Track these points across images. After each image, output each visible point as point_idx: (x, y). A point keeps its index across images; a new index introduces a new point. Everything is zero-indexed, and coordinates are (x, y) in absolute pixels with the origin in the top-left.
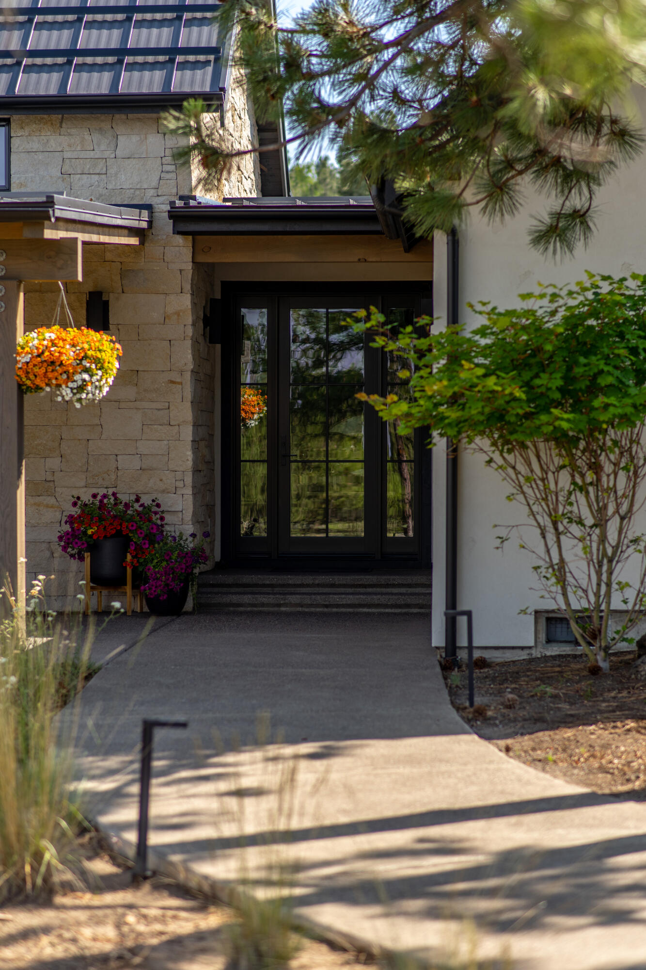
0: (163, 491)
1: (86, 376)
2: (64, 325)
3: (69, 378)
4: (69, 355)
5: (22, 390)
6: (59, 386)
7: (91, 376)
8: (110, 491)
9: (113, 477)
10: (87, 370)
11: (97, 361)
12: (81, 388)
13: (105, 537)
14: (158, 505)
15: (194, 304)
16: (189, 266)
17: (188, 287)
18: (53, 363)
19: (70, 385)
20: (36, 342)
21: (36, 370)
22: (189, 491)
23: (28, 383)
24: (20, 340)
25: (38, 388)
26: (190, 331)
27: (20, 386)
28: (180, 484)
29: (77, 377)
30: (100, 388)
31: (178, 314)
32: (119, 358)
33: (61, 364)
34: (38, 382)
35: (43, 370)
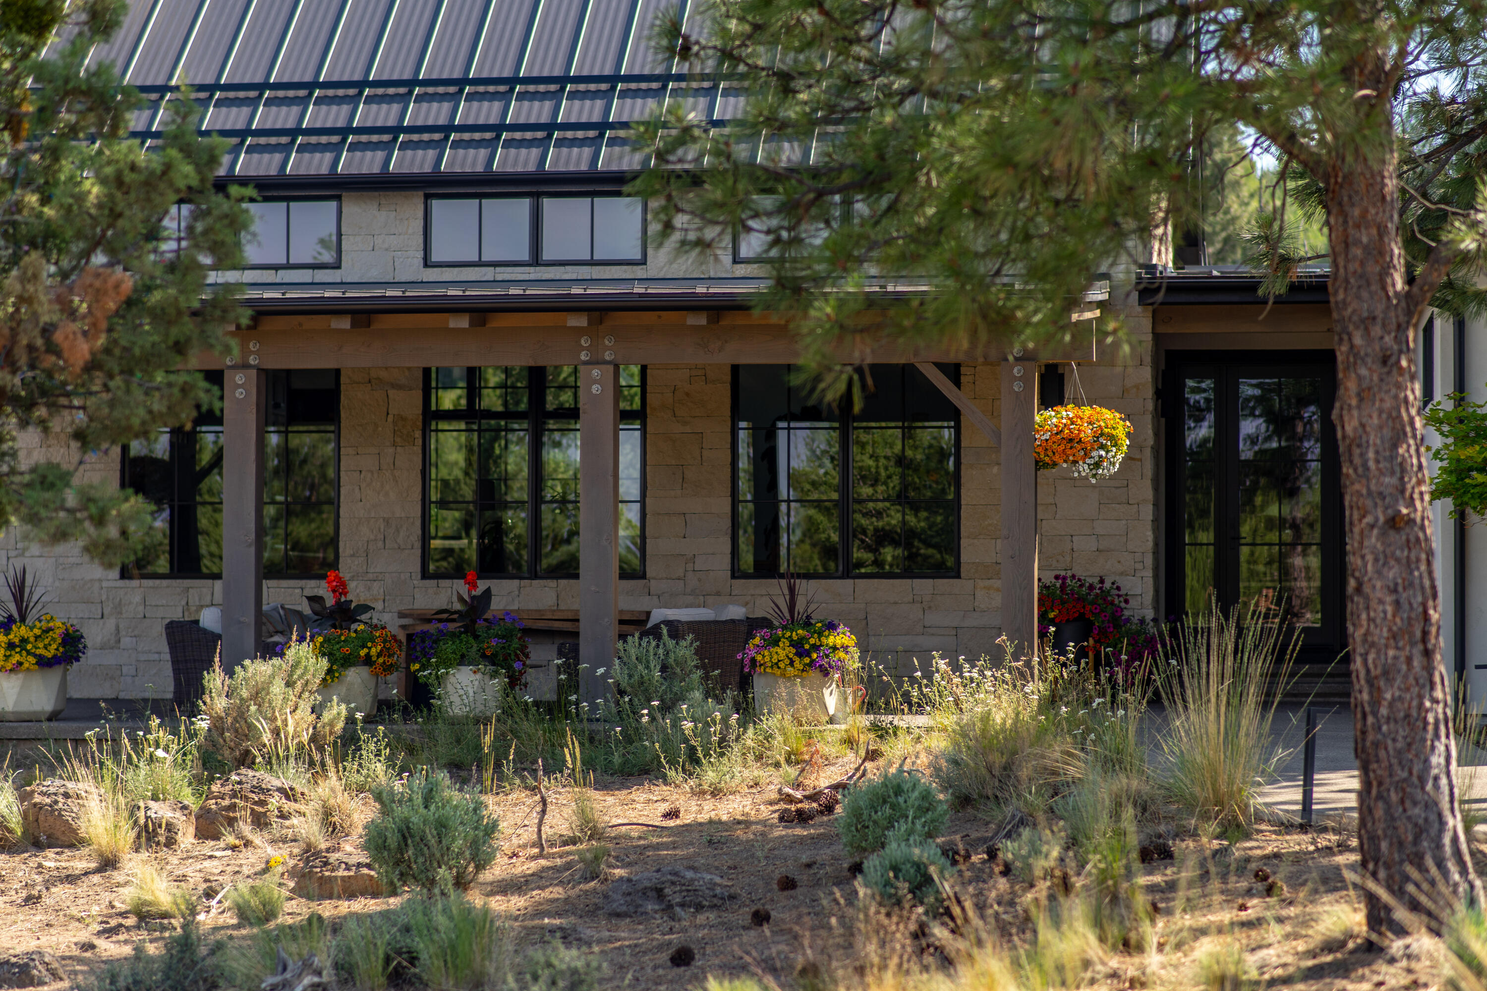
0: (1122, 574)
1: (1103, 453)
2: (1078, 404)
3: (1087, 455)
4: (1087, 433)
5: (1039, 465)
6: (1075, 462)
7: (1107, 452)
8: (1069, 574)
9: (1068, 559)
10: (1102, 447)
11: (1111, 437)
12: (1097, 465)
13: (1068, 621)
14: (1118, 588)
15: (1155, 378)
16: (1149, 337)
17: (1148, 359)
18: (1071, 440)
19: (1088, 461)
20: (1055, 420)
21: (1055, 446)
22: (1149, 573)
23: (1047, 459)
24: (1038, 418)
25: (1055, 464)
26: (1150, 406)
27: (1037, 462)
28: (1139, 566)
29: (1094, 454)
30: (1114, 464)
31: (1137, 387)
32: (1128, 435)
33: (1080, 442)
34: (1056, 458)
35: (1062, 447)
